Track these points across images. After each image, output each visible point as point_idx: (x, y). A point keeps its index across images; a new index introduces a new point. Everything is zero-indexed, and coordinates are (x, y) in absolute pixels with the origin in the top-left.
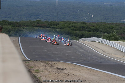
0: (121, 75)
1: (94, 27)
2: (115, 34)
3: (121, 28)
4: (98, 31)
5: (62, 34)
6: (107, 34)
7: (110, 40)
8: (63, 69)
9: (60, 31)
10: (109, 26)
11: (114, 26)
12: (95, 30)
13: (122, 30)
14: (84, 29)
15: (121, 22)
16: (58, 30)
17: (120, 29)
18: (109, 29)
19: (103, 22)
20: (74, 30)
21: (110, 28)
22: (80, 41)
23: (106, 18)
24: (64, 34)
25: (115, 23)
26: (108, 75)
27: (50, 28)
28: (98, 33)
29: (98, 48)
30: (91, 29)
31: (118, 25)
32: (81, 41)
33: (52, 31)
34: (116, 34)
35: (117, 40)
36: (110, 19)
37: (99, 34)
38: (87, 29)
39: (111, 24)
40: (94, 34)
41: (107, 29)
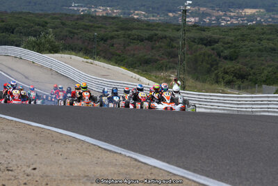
0: (64, 129)
1: (3, 21)
3: (63, 24)
4: (13, 33)
6: (33, 39)
7: (40, 51)
10: (37, 19)
11: (48, 21)
12: (6, 28)
13: (66, 29)
15: (65, 12)
17: (61, 26)
18: (37, 27)
19: (24, 11)
21: (39, 25)
23: (30, 2)
25: (50, 12)
26: (34, 129)
28: (13, 37)
29: (12, 69)
31: (57, 18)
34: (53, 39)
35: (56, 52)
36: (40, 4)
37: (15, 39)
39: (41, 15)
40: (4, 38)
41: (32, 27)
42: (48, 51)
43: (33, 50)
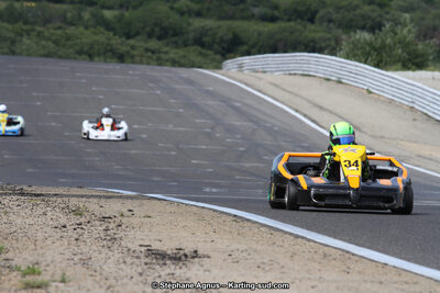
2: (408, 32)
4: (312, 20)
5: (129, 37)
7: (382, 69)
8: (179, 258)
9: (120, 19)
12: (296, 11)
13: (434, 12)
14: (242, 6)
16: (108, 14)
17: (423, 5)
20: (190, 15)
22: (230, 73)
24: (137, 34)
27: (71, 6)
28: (313, 32)
29: (321, 108)
30: (276, 7)
32: (234, 72)
33: (80, 18)
34: (411, 37)
35: (420, 66)
38: (256, 11)
40: (292, 33)
41: (357, 7)
42: (399, 65)
43: (365, 63)
